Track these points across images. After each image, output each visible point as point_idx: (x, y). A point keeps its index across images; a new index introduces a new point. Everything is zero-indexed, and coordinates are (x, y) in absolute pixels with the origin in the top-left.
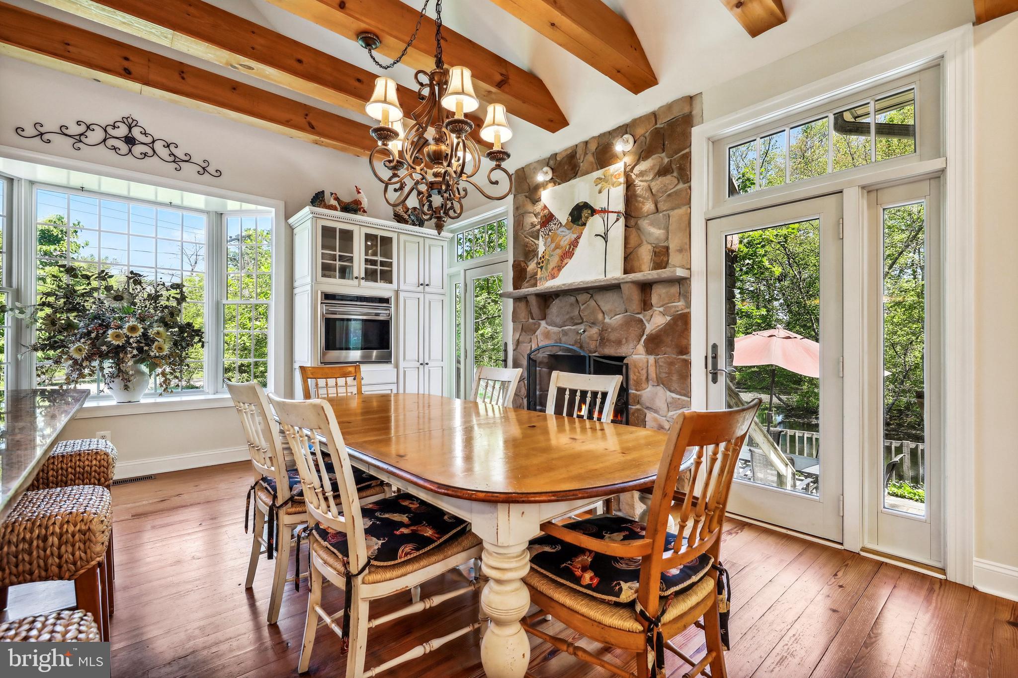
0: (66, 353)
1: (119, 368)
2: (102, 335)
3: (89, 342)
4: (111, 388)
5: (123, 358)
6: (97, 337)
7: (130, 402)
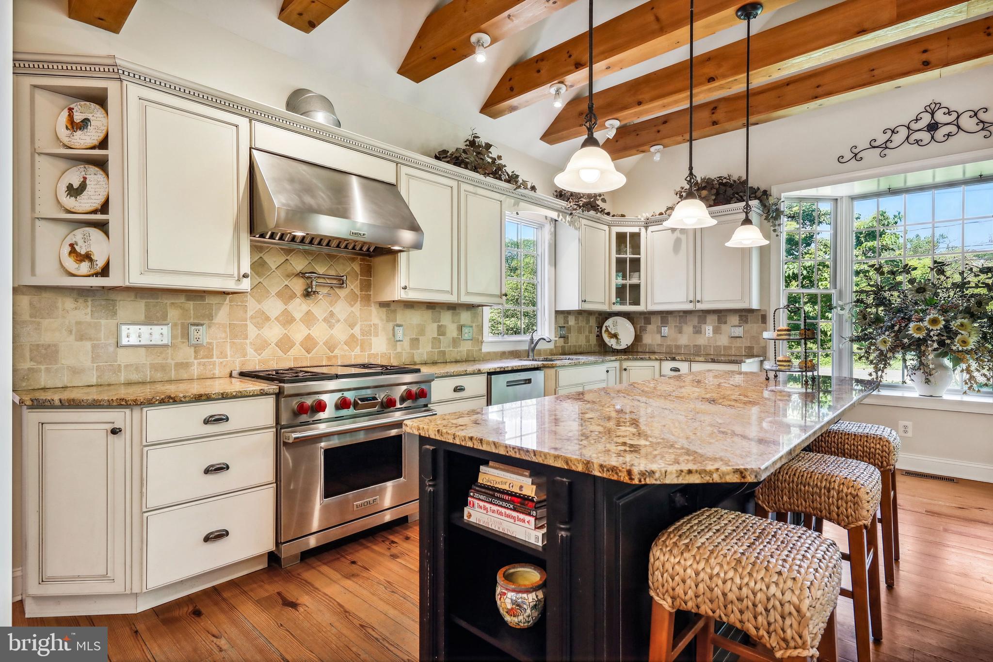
0: (875, 344)
1: (921, 361)
2: (904, 329)
3: (893, 334)
4: (912, 380)
5: (924, 351)
6: (900, 331)
7: (931, 396)
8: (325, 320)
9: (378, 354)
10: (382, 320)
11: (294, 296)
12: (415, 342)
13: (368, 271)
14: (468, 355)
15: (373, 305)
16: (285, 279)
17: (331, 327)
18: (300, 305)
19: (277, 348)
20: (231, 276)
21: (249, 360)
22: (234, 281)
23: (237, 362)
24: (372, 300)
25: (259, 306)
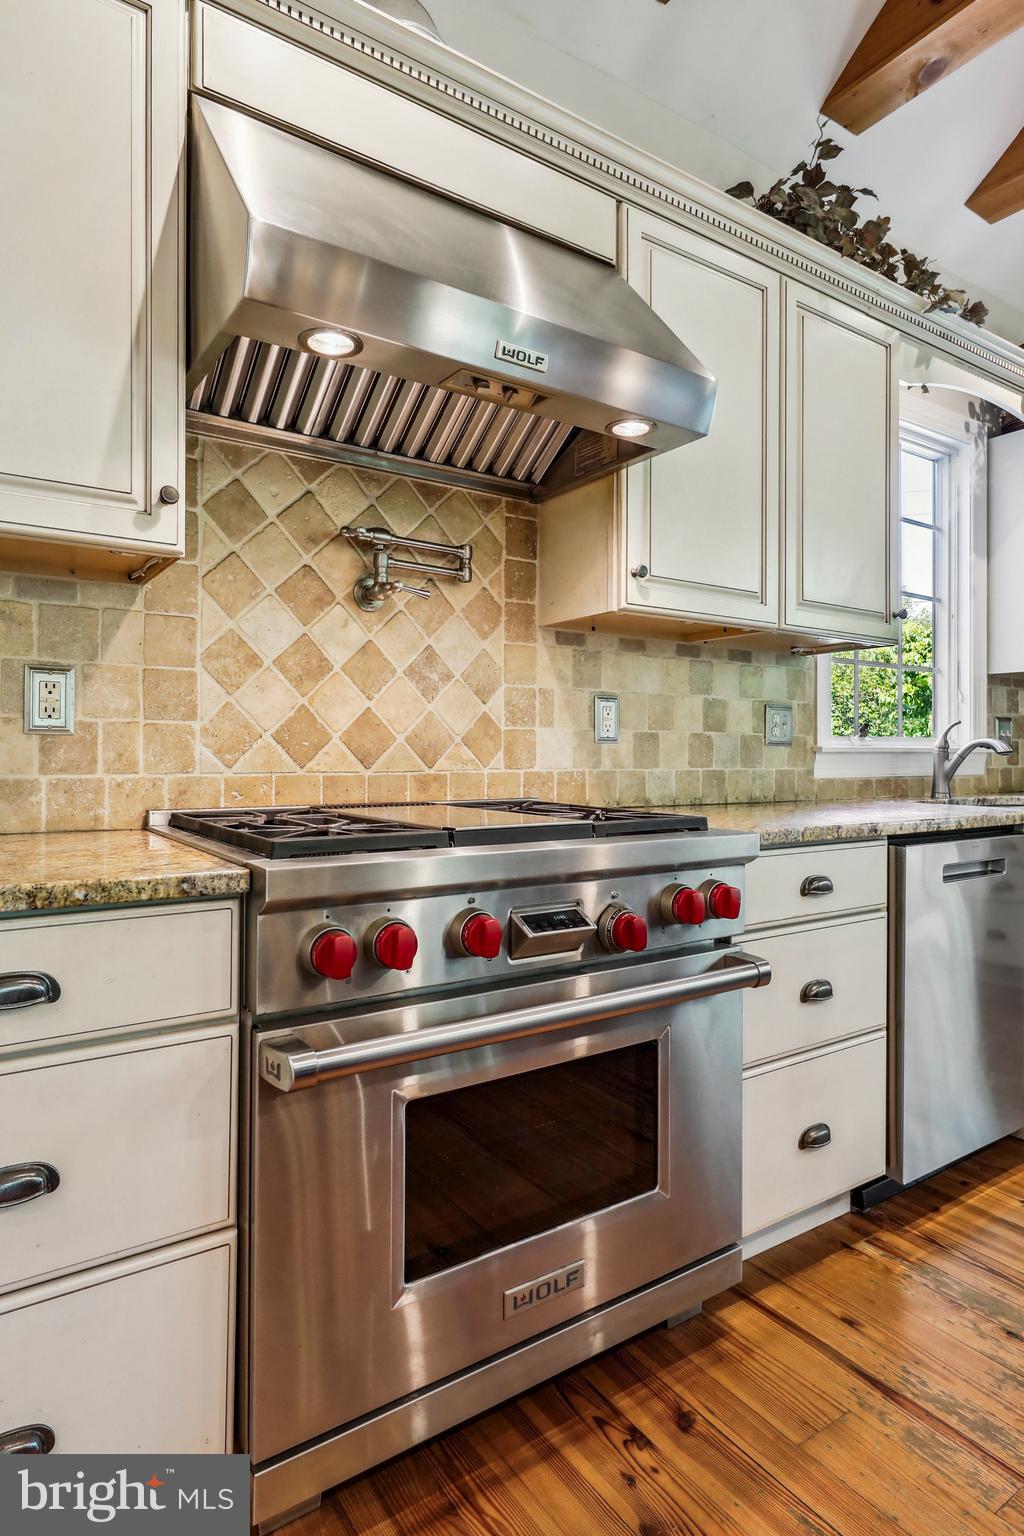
8: (411, 672)
9: (551, 773)
10: (561, 678)
11: (330, 599)
12: (647, 743)
13: (527, 539)
14: (780, 787)
15: (539, 635)
16: (305, 549)
17: (429, 692)
18: (345, 625)
19: (279, 747)
20: (125, 497)
21: (199, 781)
22: (134, 514)
23: (166, 786)
24: (537, 623)
25: (230, 624)
